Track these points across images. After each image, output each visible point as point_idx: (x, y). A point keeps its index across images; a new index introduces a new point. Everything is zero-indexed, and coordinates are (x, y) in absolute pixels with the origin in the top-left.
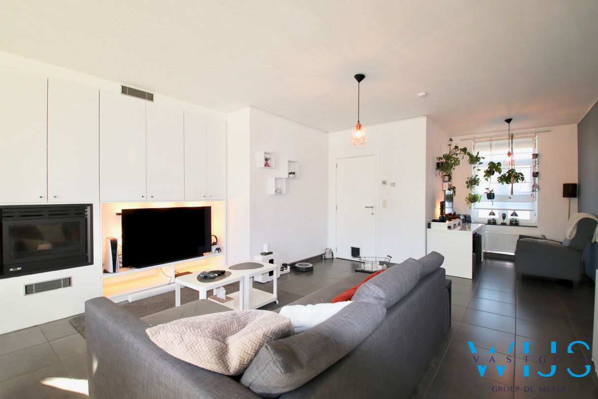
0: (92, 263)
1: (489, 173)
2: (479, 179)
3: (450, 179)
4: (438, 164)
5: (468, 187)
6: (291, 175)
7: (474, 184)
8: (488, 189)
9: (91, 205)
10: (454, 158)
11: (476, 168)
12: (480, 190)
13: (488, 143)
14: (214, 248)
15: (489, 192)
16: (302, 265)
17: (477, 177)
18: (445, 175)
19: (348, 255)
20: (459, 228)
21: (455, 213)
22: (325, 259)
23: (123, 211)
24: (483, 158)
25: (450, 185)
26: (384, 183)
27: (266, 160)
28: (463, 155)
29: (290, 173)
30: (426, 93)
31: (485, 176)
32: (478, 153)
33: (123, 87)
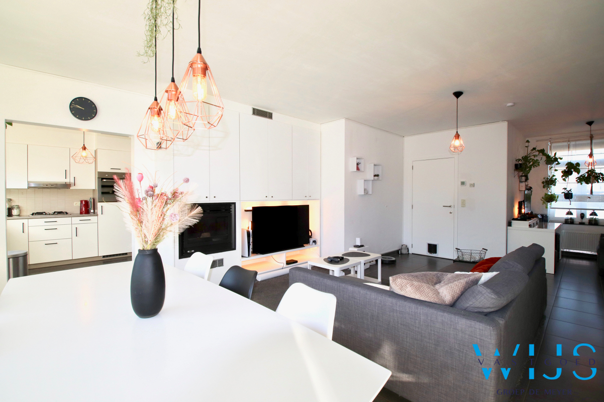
0: (235, 249)
1: (567, 174)
2: (556, 179)
3: (527, 179)
4: (516, 166)
5: (544, 187)
6: (376, 178)
7: (551, 184)
8: (565, 189)
9: (234, 204)
10: (533, 160)
11: (553, 169)
12: (557, 190)
13: (566, 144)
14: (311, 240)
15: (566, 192)
16: (386, 258)
17: (554, 178)
18: (522, 176)
19: (424, 251)
20: (537, 226)
21: (532, 213)
22: (401, 254)
23: (254, 208)
24: (561, 159)
25: (526, 186)
26: (463, 183)
27: (358, 164)
28: (542, 156)
29: (375, 176)
30: (514, 103)
31: (562, 176)
32: (555, 154)
33: (254, 109)
